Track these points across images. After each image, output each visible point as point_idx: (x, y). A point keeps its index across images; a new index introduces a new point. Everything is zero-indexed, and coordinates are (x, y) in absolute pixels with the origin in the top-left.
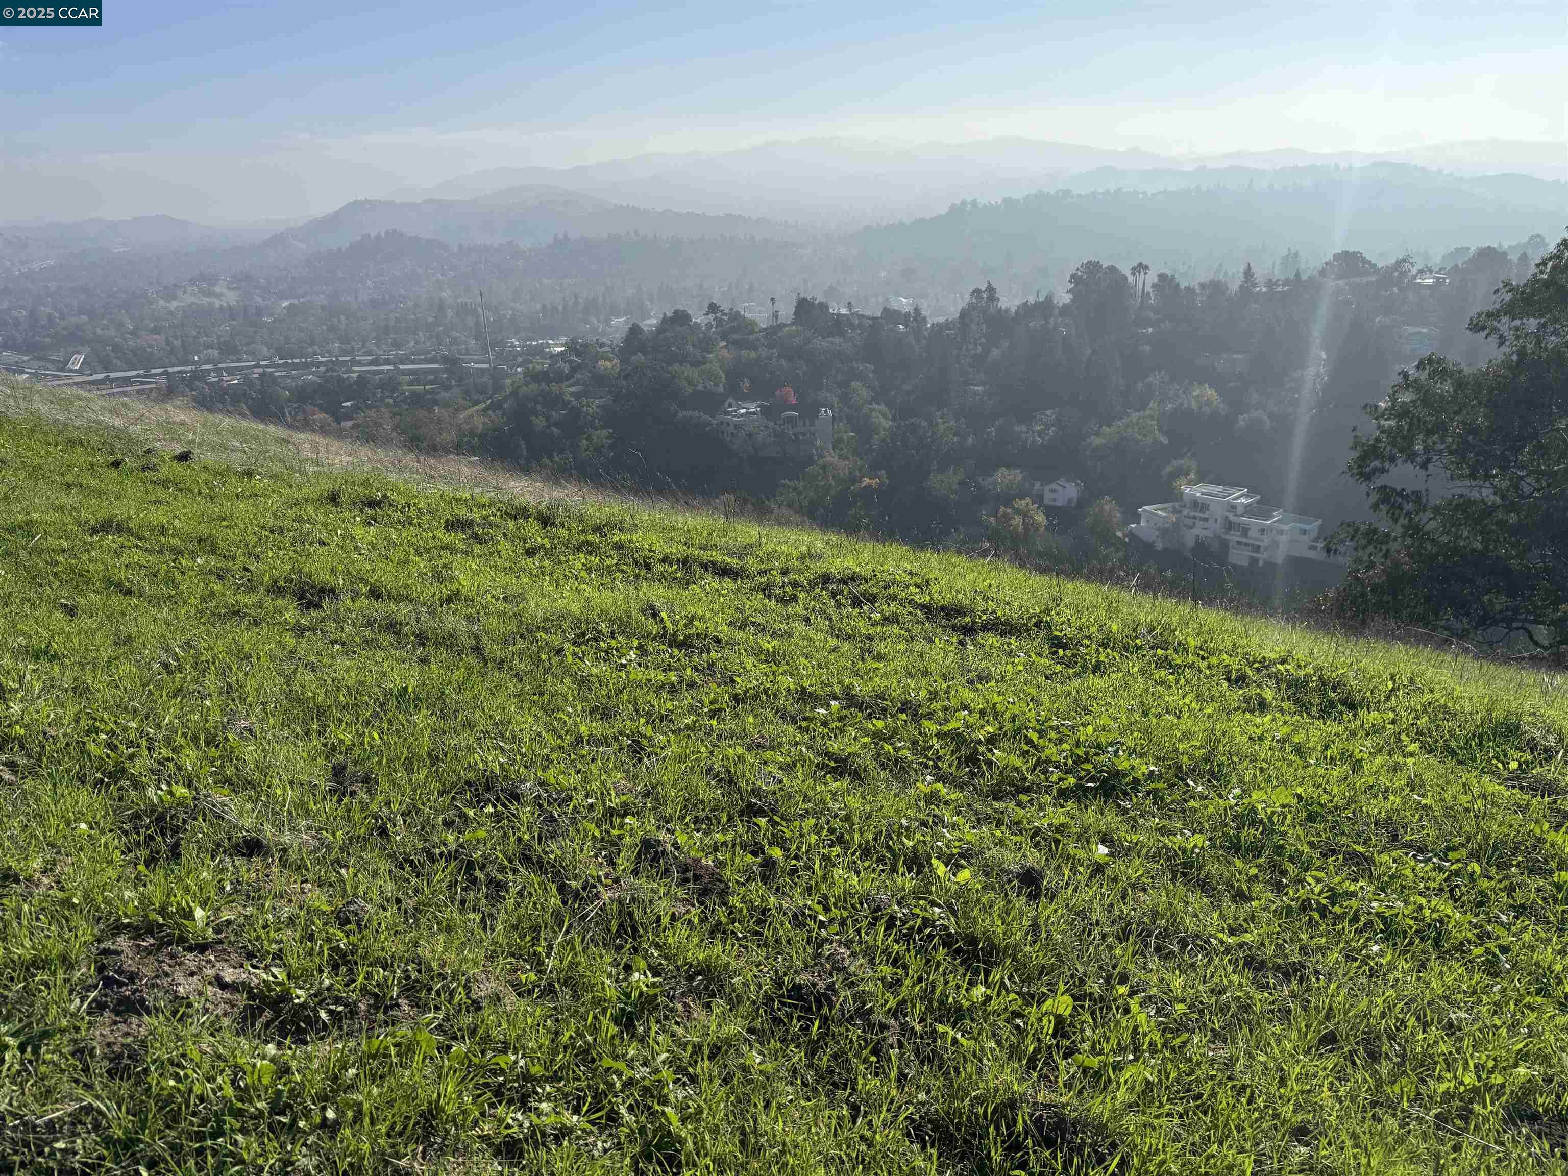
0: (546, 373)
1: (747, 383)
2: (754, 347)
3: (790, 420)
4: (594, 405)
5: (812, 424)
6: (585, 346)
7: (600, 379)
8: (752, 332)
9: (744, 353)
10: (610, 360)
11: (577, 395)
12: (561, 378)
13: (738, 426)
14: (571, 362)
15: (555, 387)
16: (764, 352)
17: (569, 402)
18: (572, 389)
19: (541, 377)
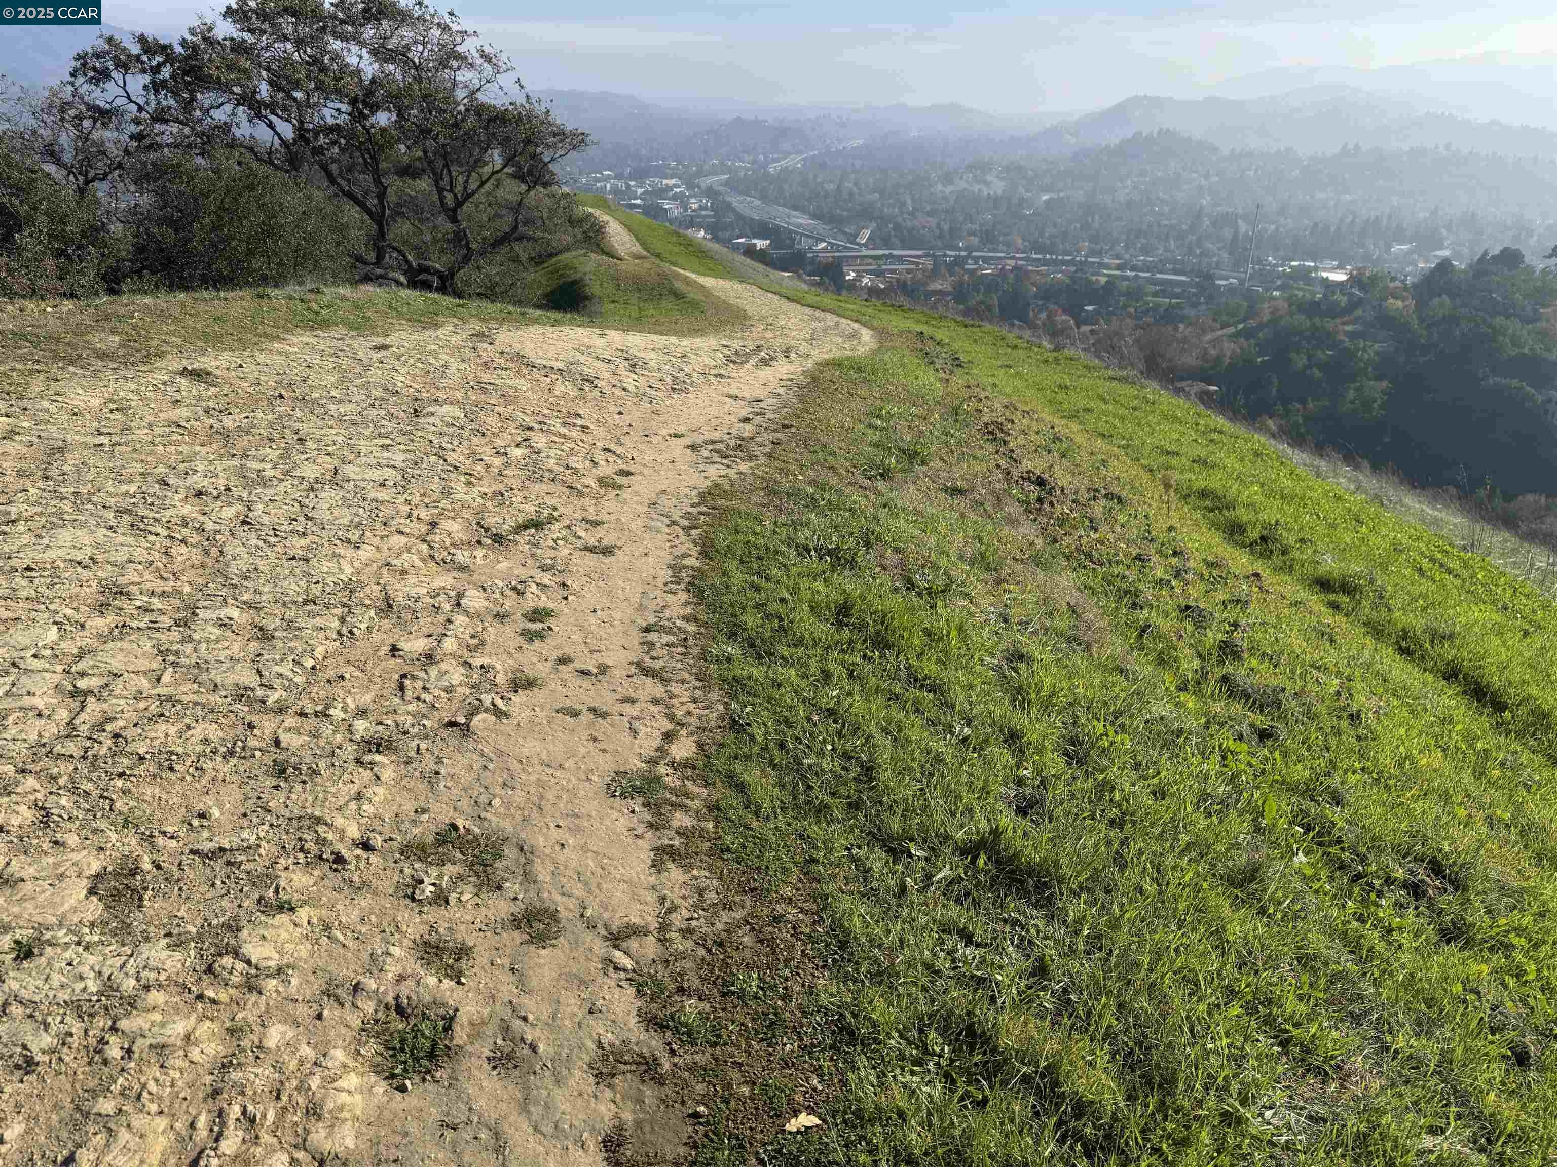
0: (1318, 304)
4: (1371, 350)
6: (1374, 279)
7: (1386, 321)
10: (1403, 300)
11: (1353, 336)
12: (1334, 311)
14: (1351, 295)
15: (1329, 324)
17: (1342, 342)
18: (1348, 328)
19: (1312, 308)
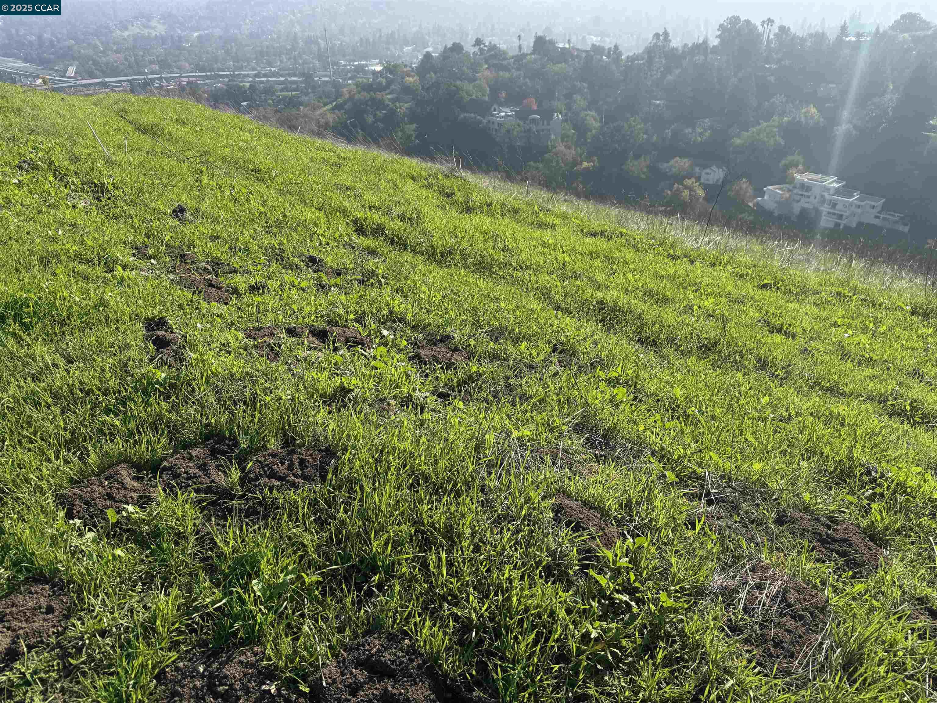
0: (371, 85)
1: (504, 95)
2: (506, 68)
3: (534, 120)
4: (403, 108)
5: (548, 124)
6: (395, 66)
7: (407, 90)
8: (505, 59)
9: (501, 73)
10: (413, 77)
11: (393, 101)
12: (381, 88)
13: (500, 125)
14: (387, 78)
15: (378, 95)
16: (515, 73)
17: (388, 105)
18: (389, 97)
19: (368, 88)
